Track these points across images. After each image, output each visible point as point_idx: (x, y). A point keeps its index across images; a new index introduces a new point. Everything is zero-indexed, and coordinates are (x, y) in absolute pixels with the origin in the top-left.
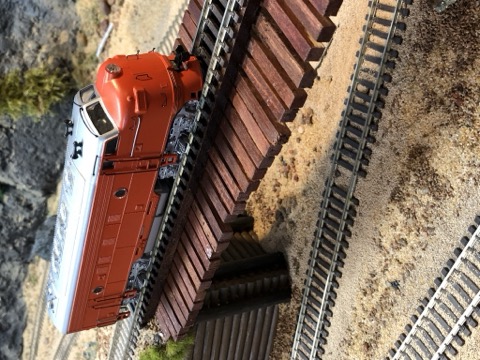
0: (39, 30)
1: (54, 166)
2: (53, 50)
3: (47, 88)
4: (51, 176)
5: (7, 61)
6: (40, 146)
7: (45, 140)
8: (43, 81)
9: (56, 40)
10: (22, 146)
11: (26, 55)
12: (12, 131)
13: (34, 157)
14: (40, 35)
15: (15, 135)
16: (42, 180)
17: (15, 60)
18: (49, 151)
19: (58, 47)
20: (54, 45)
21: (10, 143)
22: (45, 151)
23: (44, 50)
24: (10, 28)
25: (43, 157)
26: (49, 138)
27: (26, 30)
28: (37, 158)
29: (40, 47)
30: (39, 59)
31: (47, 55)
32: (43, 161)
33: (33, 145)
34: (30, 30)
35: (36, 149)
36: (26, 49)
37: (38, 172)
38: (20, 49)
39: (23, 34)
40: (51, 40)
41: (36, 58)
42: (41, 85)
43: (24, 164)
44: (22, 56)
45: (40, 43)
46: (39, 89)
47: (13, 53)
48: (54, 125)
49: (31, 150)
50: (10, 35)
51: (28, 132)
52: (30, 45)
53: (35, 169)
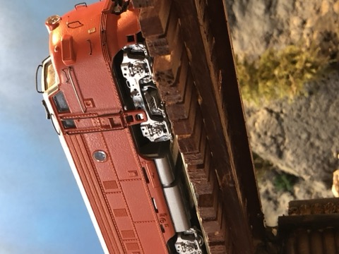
0: (301, 4)
1: (331, 154)
2: (317, 24)
3: (298, 66)
4: (329, 164)
5: (276, 41)
6: (313, 131)
7: (317, 124)
8: (298, 58)
9: (318, 11)
10: (294, 130)
11: (293, 33)
12: (282, 116)
13: (308, 144)
14: (304, 9)
15: (286, 120)
16: (320, 170)
17: (283, 39)
18: (324, 136)
19: (320, 19)
20: (316, 18)
21: (282, 128)
22: (318, 137)
23: (308, 25)
24: (275, 7)
25: (317, 143)
26: (322, 122)
27: (290, 6)
28: (312, 145)
29: (304, 22)
30: (305, 36)
31: (312, 30)
32: (318, 148)
33: (305, 130)
34: (294, 5)
35: (309, 135)
36: (292, 26)
37: (314, 160)
38: (286, 27)
39: (287, 10)
40: (314, 11)
41: (302, 34)
42: (294, 63)
43: (299, 151)
44: (289, 34)
45: (305, 17)
46: (291, 67)
47: (280, 32)
48: (324, 107)
49: (304, 136)
50: (275, 14)
51: (299, 116)
52: (296, 21)
53: (311, 157)
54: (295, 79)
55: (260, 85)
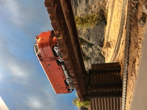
0: (95, 1)
1: (102, 40)
2: (99, 7)
4: (101, 42)
5: (88, 11)
6: (97, 34)
7: (98, 32)
8: (94, 17)
9: (99, 4)
10: (93, 34)
11: (93, 9)
12: (90, 30)
13: (96, 37)
14: (95, 3)
15: (91, 31)
16: (99, 43)
17: (90, 10)
18: (100, 35)
19: (100, 6)
20: (99, 6)
21: (90, 33)
22: (99, 36)
23: (97, 7)
24: (88, 2)
25: (98, 37)
26: (99, 32)
27: (92, 2)
28: (97, 37)
29: (96, 6)
30: (96, 10)
31: (98, 9)
32: (98, 38)
33: (95, 34)
34: (93, 2)
35: (96, 35)
36: (92, 7)
37: (97, 41)
38: (91, 7)
39: (91, 3)
40: (98, 4)
41: (95, 9)
42: (93, 18)
43: (94, 39)
44: (92, 9)
45: (96, 5)
47: (89, 8)
48: (100, 28)
49: (95, 35)
50: (88, 4)
51: (94, 30)
52: (93, 6)
53: (97, 40)
54: (93, 22)
55: (84, 24)
